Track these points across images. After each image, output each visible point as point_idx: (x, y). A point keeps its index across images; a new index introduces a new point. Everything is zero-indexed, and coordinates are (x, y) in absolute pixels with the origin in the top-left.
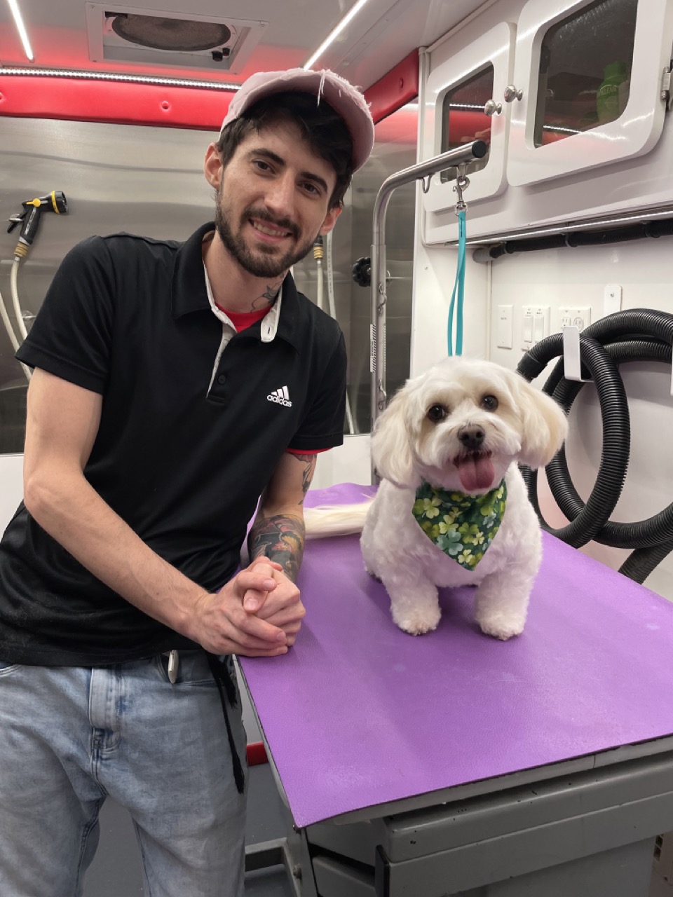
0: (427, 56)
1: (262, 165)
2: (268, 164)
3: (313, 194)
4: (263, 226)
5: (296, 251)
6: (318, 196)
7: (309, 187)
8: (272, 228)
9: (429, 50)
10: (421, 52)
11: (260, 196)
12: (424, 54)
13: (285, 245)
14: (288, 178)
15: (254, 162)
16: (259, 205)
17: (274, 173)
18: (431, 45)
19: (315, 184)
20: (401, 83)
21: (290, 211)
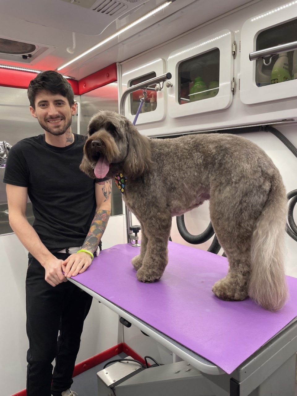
0: (120, 66)
1: (43, 105)
2: (44, 104)
3: (62, 105)
4: (53, 121)
5: (66, 123)
6: (63, 105)
7: (60, 104)
8: (55, 120)
9: (121, 64)
10: (117, 64)
11: (47, 114)
12: (119, 65)
13: (62, 123)
14: (52, 105)
15: (40, 106)
16: (48, 117)
17: (47, 106)
18: (122, 62)
19: (60, 102)
20: (108, 75)
21: (57, 113)
